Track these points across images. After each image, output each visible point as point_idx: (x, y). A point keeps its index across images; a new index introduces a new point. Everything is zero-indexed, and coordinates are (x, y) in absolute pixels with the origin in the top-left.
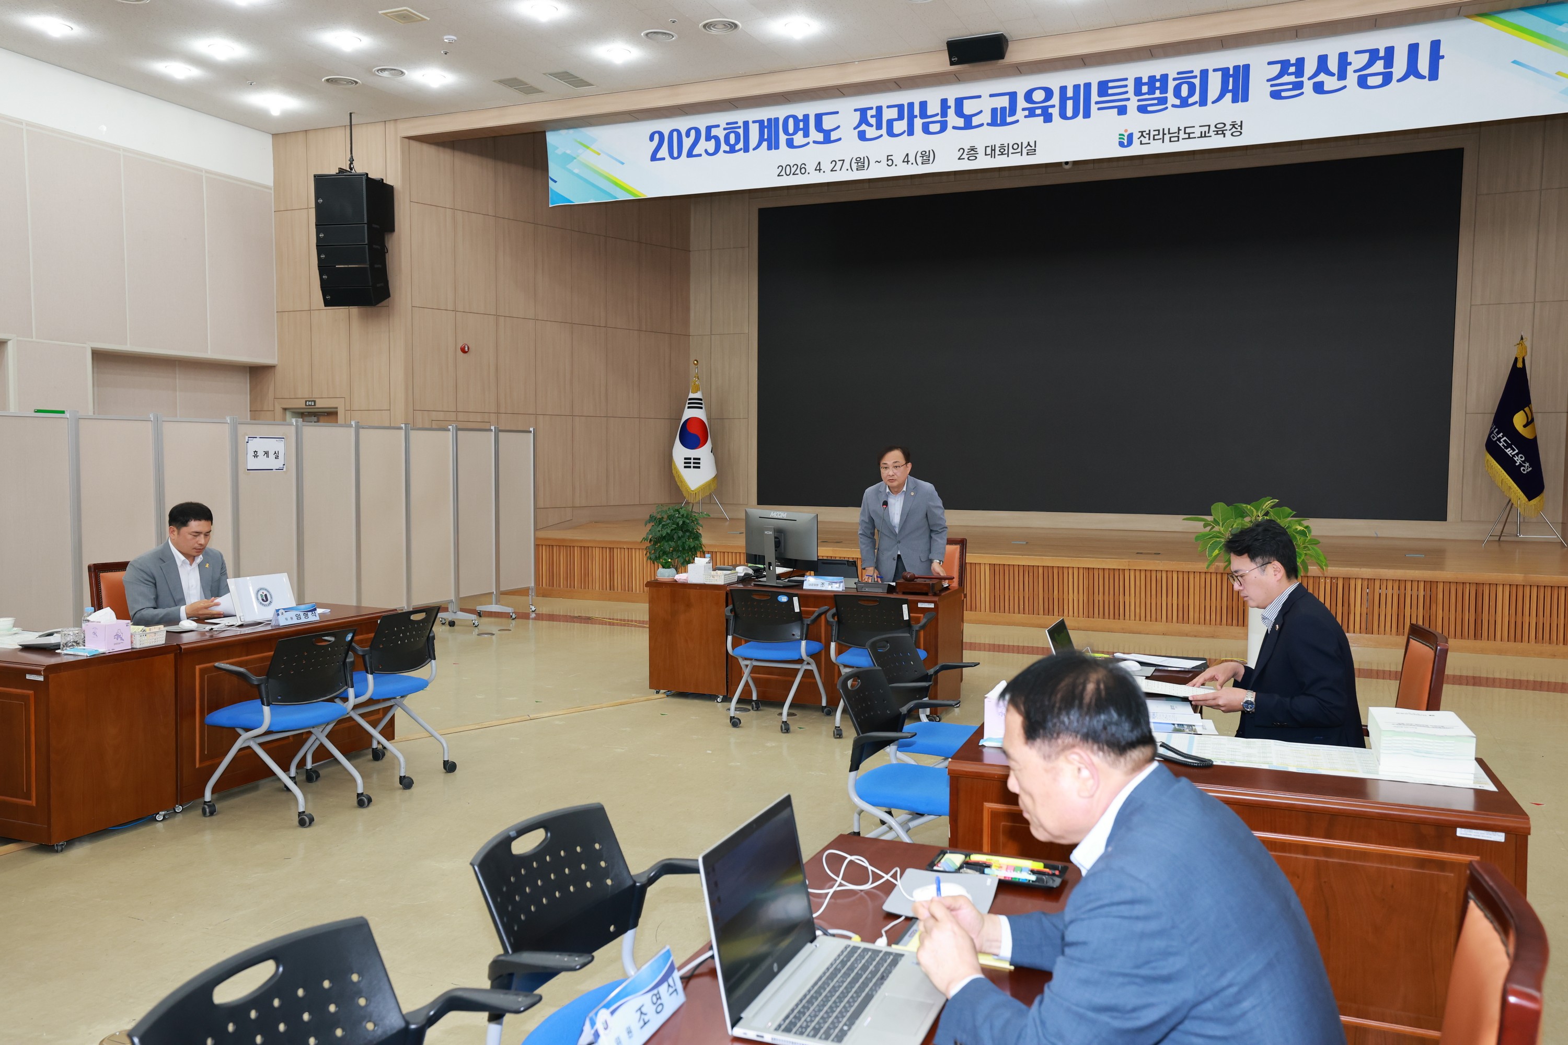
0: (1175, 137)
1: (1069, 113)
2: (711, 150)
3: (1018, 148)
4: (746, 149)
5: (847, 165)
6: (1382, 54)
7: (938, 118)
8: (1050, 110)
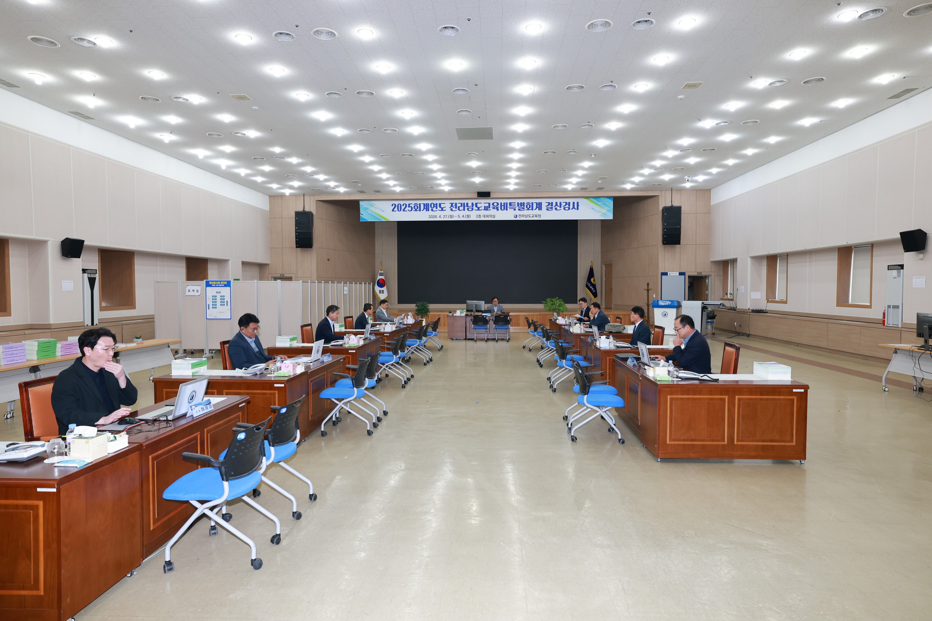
0: (526, 217)
1: (503, 209)
2: (410, 210)
3: (491, 216)
4: (420, 210)
5: (447, 216)
6: (568, 203)
7: (471, 207)
8: (498, 208)
